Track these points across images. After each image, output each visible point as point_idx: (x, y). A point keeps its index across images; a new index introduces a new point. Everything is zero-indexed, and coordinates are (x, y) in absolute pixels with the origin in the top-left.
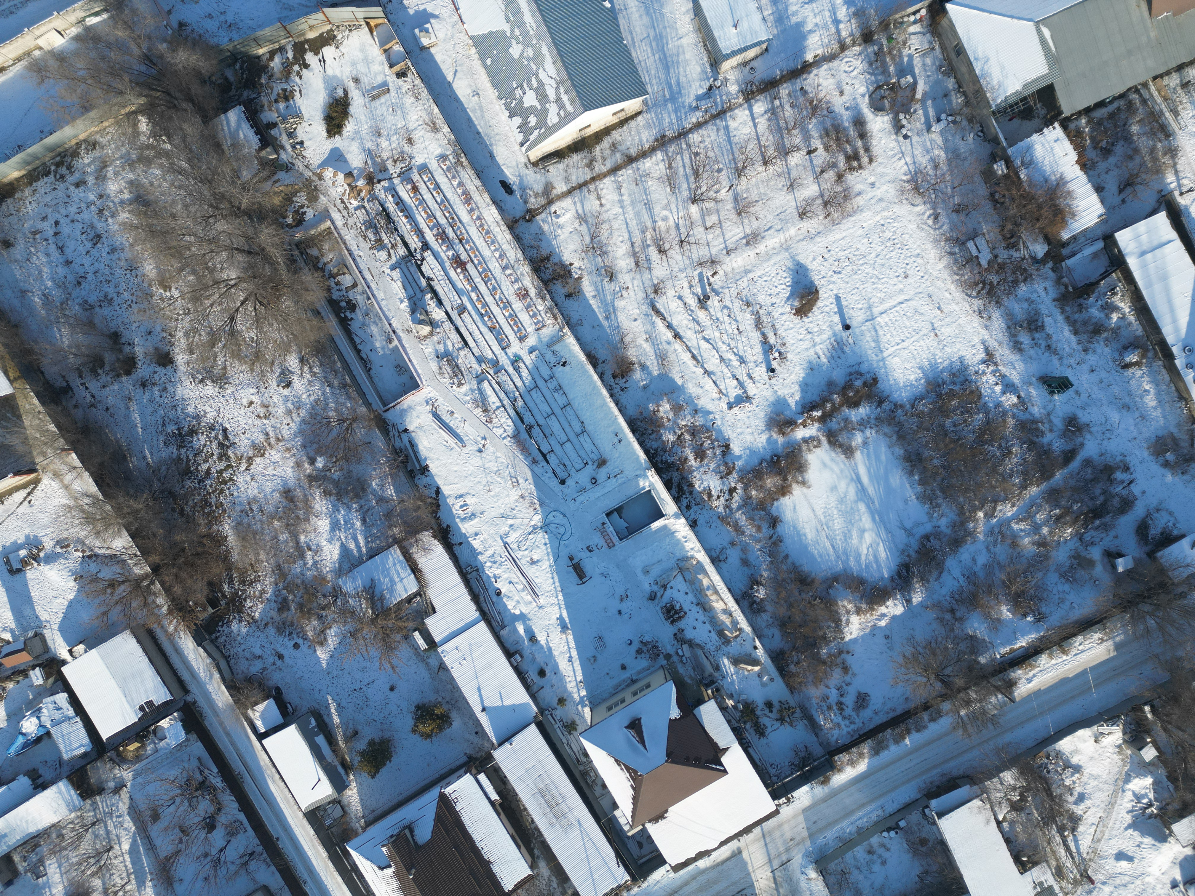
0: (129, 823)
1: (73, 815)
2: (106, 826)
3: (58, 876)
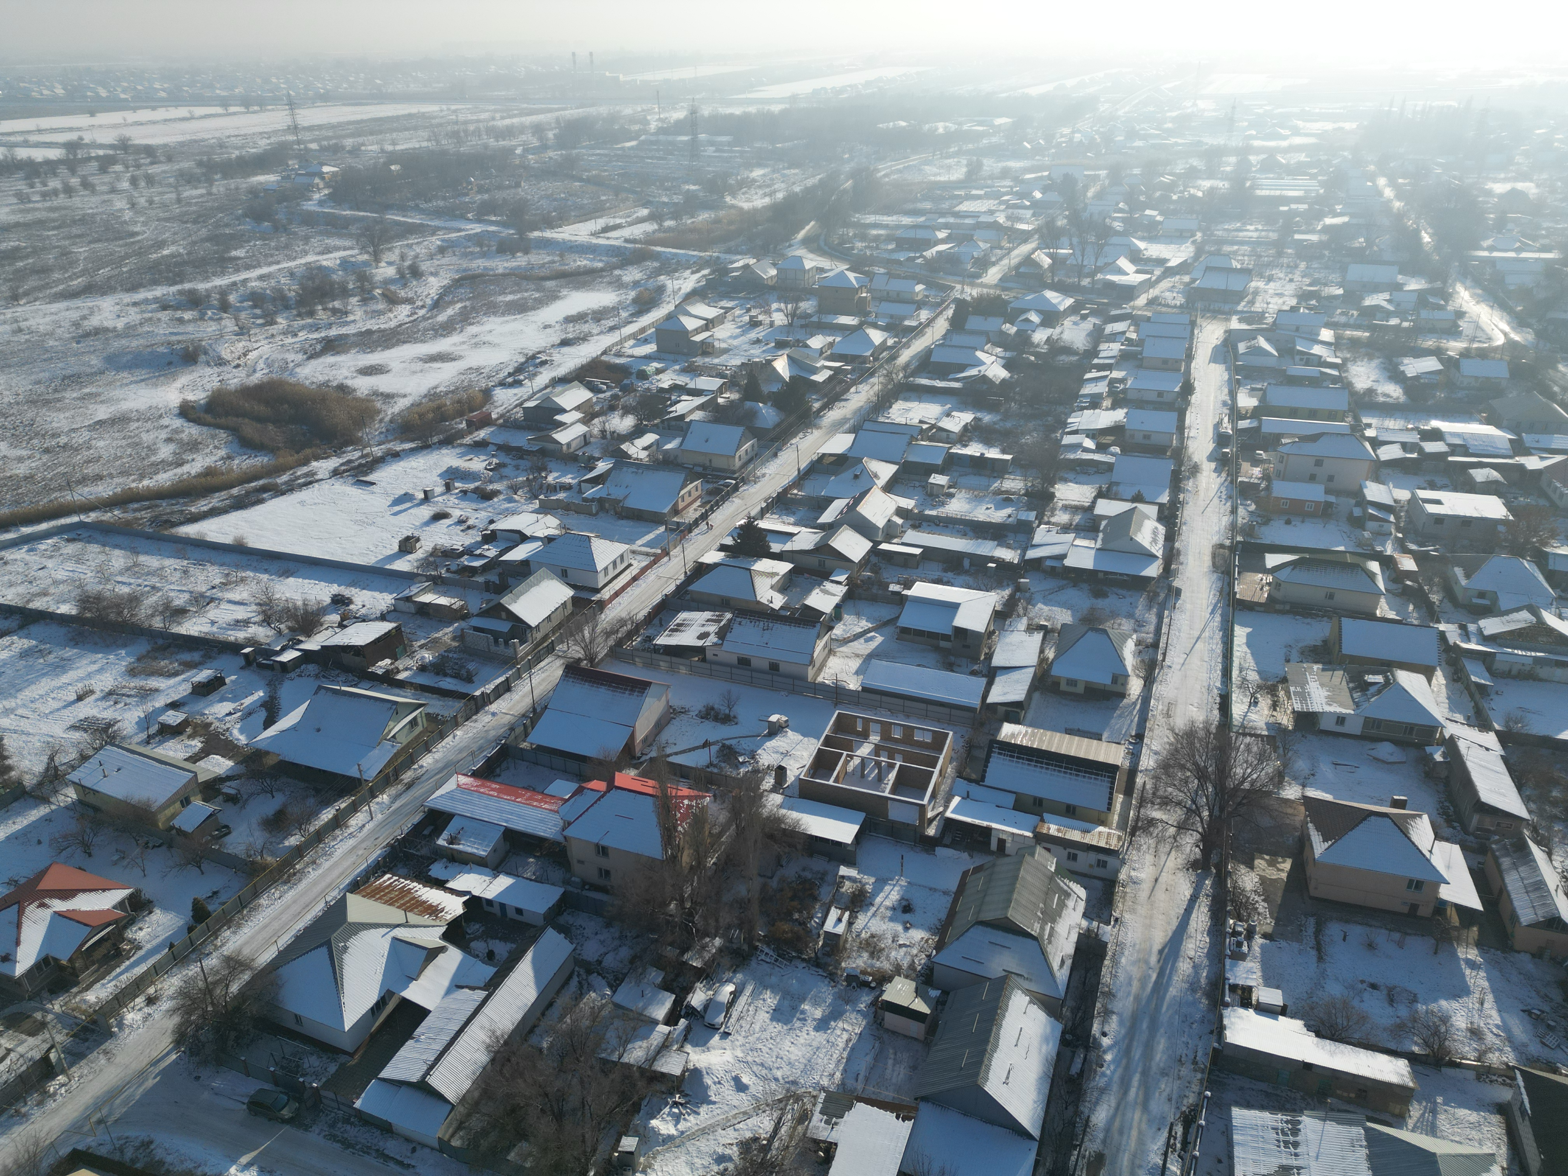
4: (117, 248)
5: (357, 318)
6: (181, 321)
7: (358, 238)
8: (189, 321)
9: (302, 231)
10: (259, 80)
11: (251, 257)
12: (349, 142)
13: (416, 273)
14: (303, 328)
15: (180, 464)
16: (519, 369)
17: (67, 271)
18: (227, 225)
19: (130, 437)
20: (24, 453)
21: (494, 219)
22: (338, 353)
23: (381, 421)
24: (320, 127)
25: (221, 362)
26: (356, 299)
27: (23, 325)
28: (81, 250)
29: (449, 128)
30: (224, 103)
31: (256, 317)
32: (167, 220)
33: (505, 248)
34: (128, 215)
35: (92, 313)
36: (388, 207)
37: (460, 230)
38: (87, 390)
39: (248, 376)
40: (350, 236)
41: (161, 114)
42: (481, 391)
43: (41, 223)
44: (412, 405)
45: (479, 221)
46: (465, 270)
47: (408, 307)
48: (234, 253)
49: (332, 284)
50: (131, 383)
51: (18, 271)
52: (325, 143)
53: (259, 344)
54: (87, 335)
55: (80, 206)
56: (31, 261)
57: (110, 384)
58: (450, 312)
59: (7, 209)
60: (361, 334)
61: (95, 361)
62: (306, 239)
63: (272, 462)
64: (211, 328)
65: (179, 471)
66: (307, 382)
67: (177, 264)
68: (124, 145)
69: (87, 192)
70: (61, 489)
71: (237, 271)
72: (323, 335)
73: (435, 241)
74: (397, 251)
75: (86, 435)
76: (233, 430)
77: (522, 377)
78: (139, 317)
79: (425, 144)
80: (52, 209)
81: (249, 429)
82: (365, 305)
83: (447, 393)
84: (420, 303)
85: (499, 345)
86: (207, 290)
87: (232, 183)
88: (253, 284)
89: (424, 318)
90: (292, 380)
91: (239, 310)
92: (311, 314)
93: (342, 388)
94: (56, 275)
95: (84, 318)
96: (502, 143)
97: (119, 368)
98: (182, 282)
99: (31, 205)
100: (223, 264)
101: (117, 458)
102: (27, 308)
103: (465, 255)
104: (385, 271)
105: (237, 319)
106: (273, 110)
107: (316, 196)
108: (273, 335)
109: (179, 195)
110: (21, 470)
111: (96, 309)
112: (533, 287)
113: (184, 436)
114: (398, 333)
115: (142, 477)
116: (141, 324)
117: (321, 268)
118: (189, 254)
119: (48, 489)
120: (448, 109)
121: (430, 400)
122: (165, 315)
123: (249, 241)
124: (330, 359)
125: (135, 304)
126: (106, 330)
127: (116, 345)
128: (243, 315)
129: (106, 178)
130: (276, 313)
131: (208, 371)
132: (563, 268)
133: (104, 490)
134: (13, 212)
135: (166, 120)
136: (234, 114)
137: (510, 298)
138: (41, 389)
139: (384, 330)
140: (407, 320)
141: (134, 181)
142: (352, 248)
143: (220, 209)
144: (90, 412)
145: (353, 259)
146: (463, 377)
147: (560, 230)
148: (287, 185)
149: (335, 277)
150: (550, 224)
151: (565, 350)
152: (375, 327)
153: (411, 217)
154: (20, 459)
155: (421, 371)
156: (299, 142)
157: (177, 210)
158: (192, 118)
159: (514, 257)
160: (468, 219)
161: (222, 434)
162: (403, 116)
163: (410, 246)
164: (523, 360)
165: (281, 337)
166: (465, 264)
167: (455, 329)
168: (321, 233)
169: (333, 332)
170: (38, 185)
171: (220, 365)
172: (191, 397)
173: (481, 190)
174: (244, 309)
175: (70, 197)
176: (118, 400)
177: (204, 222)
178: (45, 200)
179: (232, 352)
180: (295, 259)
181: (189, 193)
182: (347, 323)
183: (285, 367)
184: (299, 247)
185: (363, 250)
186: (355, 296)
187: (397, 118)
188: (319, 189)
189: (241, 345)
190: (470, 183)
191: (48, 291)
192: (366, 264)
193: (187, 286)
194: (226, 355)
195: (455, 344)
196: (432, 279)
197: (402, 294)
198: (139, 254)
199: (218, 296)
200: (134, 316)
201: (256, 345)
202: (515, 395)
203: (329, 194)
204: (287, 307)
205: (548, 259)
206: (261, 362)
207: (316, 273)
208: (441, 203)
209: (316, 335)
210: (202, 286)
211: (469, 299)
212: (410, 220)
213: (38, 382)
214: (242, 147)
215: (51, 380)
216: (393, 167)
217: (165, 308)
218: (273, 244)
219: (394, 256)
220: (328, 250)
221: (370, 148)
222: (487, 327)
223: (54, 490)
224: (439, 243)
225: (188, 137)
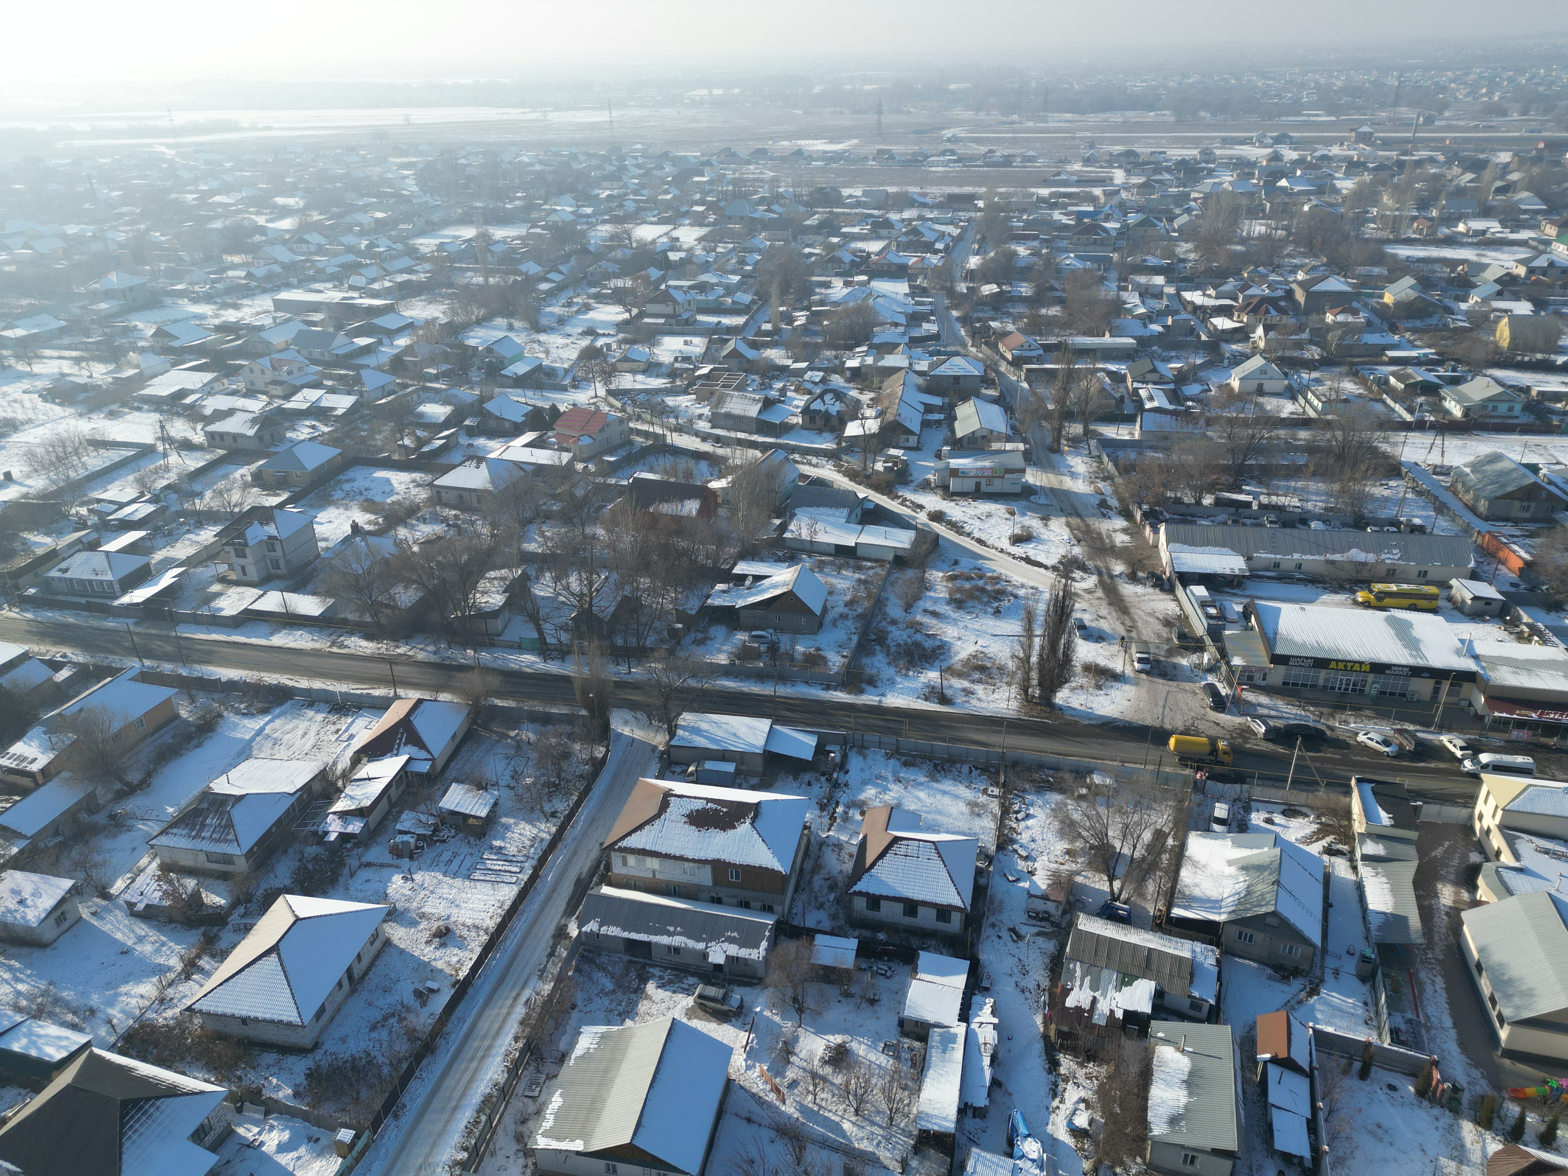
0: (864, 1146)
1: (915, 1111)
2: (881, 1127)
3: (873, 1059)
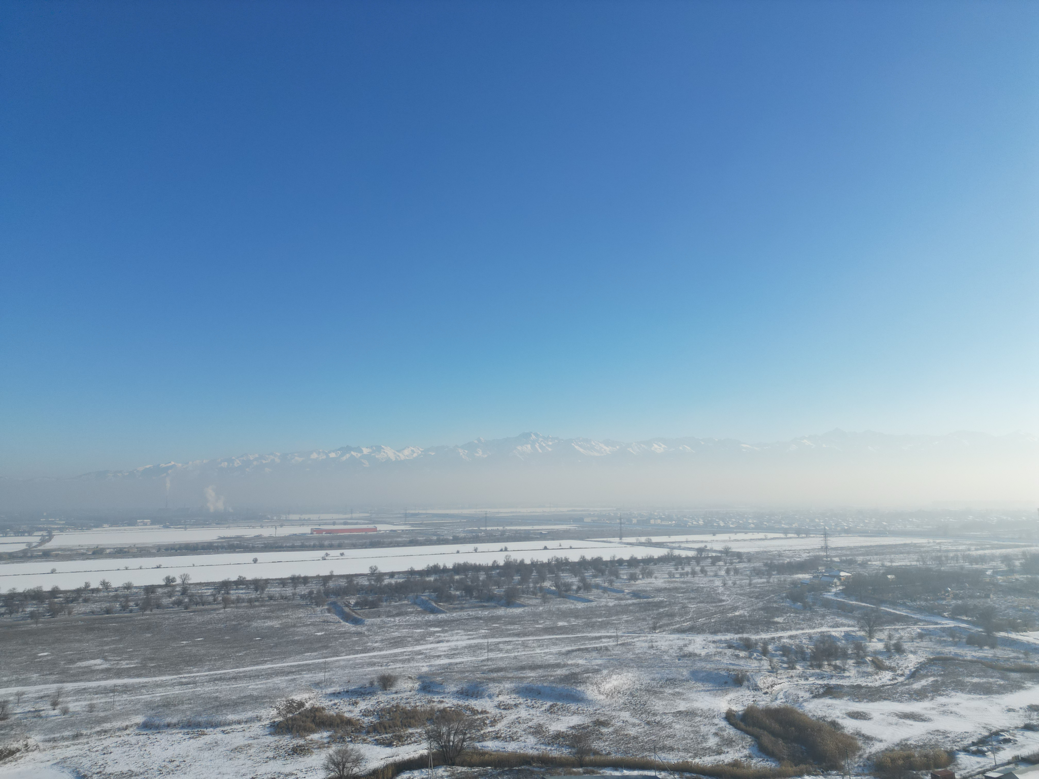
4: (711, 608)
5: (851, 675)
6: (737, 656)
7: (859, 620)
8: (742, 658)
9: (821, 611)
10: (808, 520)
11: (786, 623)
12: (860, 559)
13: (899, 649)
14: (812, 675)
15: (719, 753)
16: (983, 741)
17: (683, 617)
18: (775, 602)
19: (694, 726)
20: (637, 721)
21: (966, 618)
22: (835, 698)
23: (860, 756)
24: (842, 548)
25: (756, 688)
26: (852, 661)
27: (654, 644)
28: (692, 606)
29: (934, 554)
30: (786, 532)
31: (783, 662)
32: (741, 595)
33: (973, 641)
34: (721, 590)
35: (690, 644)
36: (882, 602)
37: (937, 624)
38: (677, 690)
39: (772, 701)
40: (853, 618)
41: (749, 536)
42: (946, 752)
43: (676, 589)
44: (886, 749)
45: (953, 618)
46: (939, 653)
47: (891, 673)
48: (776, 619)
49: (837, 648)
50: (702, 691)
51: (659, 614)
52: (844, 558)
53: (782, 681)
54: (684, 656)
55: (697, 582)
56: (667, 609)
57: (691, 688)
58: (924, 682)
59: (662, 580)
60: (852, 687)
61: (685, 673)
62: (823, 616)
63: (778, 768)
64: (754, 664)
65: (718, 757)
66: (810, 714)
67: (742, 622)
68: (726, 552)
69: (702, 575)
70: (650, 750)
71: (776, 630)
72: (826, 682)
73: (917, 629)
74: (886, 633)
75: (670, 718)
76: (756, 738)
77: (985, 749)
78: (715, 650)
79: (914, 563)
80: (683, 582)
81: (767, 739)
82: (858, 666)
83: (916, 747)
84: (899, 672)
85: (964, 717)
86: (756, 640)
87: (782, 577)
88: (785, 640)
89: (902, 684)
90: (800, 711)
91: (773, 656)
92: (820, 666)
93: (834, 724)
94: (677, 619)
95: (685, 645)
96: (975, 566)
97: (697, 680)
98: (742, 633)
99: (674, 579)
100: (769, 625)
101: (684, 739)
102: (659, 635)
103: (940, 642)
104: (876, 645)
105: (771, 661)
106: (814, 537)
107: (834, 590)
108: (792, 677)
109: (750, 581)
110: (632, 732)
111: (692, 641)
112: (998, 675)
113: (725, 734)
114: (881, 692)
115: (695, 756)
116: (715, 655)
117: (830, 636)
118: (750, 616)
119: (643, 749)
120: (934, 542)
121: (902, 749)
122: (729, 652)
123: (787, 613)
124: (828, 701)
125: (714, 642)
126: (695, 655)
127: (699, 665)
128: (775, 660)
129: (714, 568)
130: (796, 662)
131: (748, 692)
132: (1027, 664)
133: (672, 758)
134: (665, 582)
135: (751, 539)
136: (791, 538)
137: (976, 680)
138: (654, 683)
139: (871, 688)
140: (889, 683)
141: (728, 571)
142: (853, 626)
143: (773, 592)
144: (676, 704)
145: (854, 634)
146: (931, 737)
147: (1024, 633)
148: (816, 581)
149: (839, 644)
150: (1015, 628)
151: (1029, 734)
152: (864, 684)
153: (899, 610)
154: (634, 725)
155: (896, 724)
156: (827, 556)
157: (748, 590)
158: (766, 539)
159: (981, 649)
160: (944, 617)
161: (749, 739)
162: (899, 545)
163: (896, 630)
164: (986, 734)
165: (797, 679)
166: (939, 648)
167: (927, 697)
168: (834, 614)
169: (833, 682)
170: (680, 569)
171: (756, 690)
172: (734, 708)
173: (956, 597)
174: (777, 656)
175: (694, 577)
176: (693, 700)
177: (762, 598)
178: (681, 577)
179: (764, 683)
180: (814, 628)
181: (757, 580)
182: (843, 678)
183: (796, 700)
184: (818, 620)
185: (862, 628)
186: (852, 659)
187: (896, 546)
188: (836, 586)
189: (771, 679)
190: (948, 591)
191: (671, 627)
192: (862, 638)
193: (745, 636)
194: (760, 684)
195: (926, 709)
196: (911, 656)
197: (887, 663)
198: (722, 613)
199: (762, 645)
200: (712, 649)
201: (780, 681)
202: (978, 763)
203: (842, 590)
204: (804, 659)
205: (1013, 655)
206: (782, 693)
207: (826, 639)
208: (923, 603)
209: (820, 682)
210: (754, 637)
211: (940, 675)
212: (898, 612)
213: (653, 679)
214: (792, 557)
215: (661, 679)
216: (889, 576)
217: (730, 647)
218: (801, 617)
219: (884, 635)
220: (837, 625)
221: (874, 563)
222: (954, 700)
223: (646, 750)
224: (919, 630)
225: (762, 549)
